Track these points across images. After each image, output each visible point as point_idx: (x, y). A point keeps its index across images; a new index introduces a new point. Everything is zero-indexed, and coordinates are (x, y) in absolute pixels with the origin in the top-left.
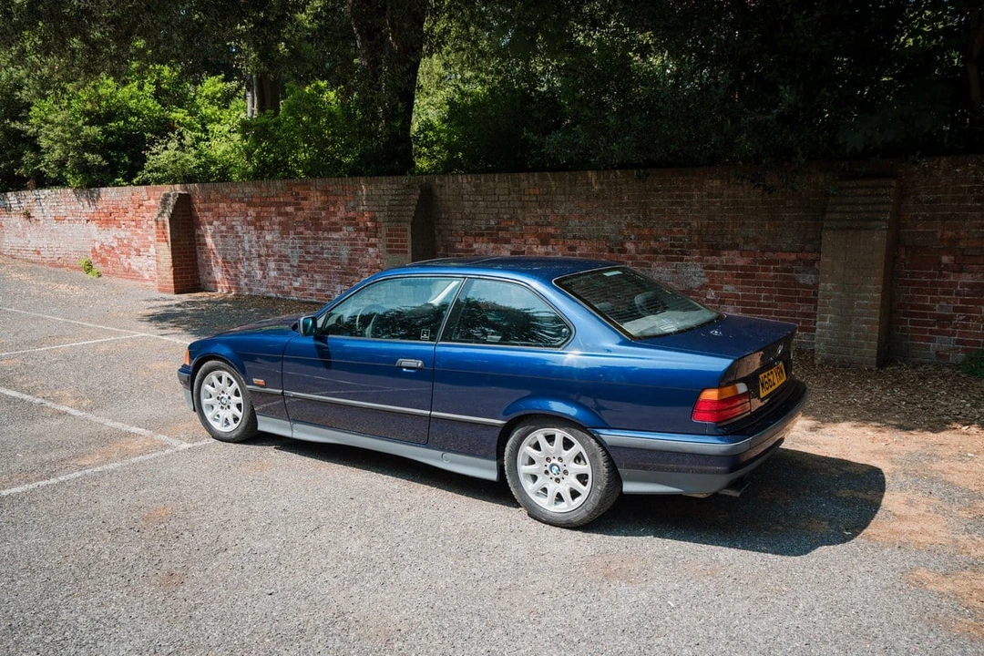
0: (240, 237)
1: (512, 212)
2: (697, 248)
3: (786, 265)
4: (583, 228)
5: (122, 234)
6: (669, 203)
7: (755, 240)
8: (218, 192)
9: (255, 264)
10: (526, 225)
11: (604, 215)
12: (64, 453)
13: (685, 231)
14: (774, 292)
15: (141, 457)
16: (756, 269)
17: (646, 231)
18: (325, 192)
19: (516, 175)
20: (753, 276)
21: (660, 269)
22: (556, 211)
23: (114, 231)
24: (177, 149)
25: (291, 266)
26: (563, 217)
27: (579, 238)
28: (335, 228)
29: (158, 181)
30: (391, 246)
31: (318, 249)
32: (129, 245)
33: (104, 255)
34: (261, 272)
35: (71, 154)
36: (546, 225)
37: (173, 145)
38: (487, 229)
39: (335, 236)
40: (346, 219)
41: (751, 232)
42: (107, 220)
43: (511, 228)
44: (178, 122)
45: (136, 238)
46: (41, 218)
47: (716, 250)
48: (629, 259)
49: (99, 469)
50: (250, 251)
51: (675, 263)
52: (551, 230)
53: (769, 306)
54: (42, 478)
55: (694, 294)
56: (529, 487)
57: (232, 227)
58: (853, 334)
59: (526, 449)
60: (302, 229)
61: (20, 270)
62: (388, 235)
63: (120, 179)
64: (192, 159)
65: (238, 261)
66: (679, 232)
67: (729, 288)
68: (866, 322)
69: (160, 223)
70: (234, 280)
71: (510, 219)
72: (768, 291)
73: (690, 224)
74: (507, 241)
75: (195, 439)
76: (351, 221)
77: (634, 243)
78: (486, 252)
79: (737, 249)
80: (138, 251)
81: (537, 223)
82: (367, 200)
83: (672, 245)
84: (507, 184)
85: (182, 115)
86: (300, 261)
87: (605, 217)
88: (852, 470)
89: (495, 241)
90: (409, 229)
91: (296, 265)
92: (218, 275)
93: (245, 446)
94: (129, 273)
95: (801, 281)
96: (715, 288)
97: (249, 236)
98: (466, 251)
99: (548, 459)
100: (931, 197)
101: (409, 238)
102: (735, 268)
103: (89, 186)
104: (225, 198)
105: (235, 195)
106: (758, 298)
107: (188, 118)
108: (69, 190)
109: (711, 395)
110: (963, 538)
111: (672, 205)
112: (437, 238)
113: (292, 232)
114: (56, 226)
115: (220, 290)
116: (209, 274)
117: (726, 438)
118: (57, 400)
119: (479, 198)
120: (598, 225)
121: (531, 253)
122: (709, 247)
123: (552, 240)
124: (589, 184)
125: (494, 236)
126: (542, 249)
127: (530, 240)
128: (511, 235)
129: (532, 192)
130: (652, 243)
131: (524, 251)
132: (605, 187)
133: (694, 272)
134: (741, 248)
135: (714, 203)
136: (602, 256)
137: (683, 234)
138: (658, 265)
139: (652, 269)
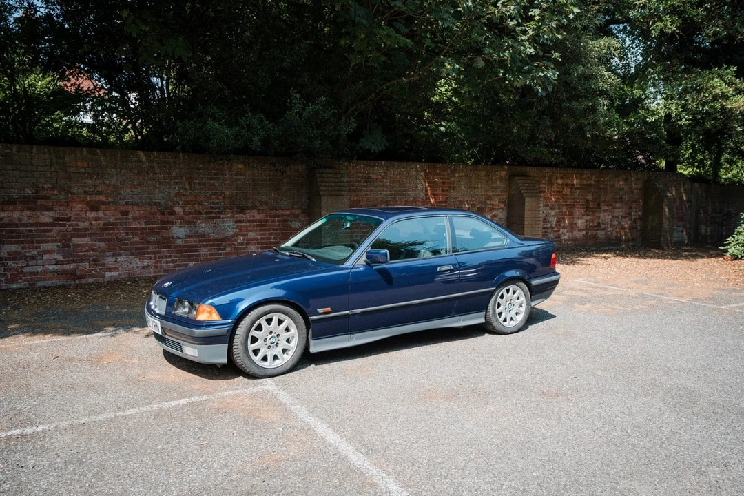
1: (54, 181)
2: (229, 209)
3: (284, 218)
4: (135, 197)
6: (208, 178)
7: (266, 203)
10: (72, 194)
11: (155, 186)
13: (221, 197)
14: (279, 234)
16: (268, 221)
17: (192, 198)
19: (60, 148)
20: (266, 226)
21: (203, 225)
22: (107, 182)
26: (114, 187)
27: (132, 204)
36: (96, 194)
41: (264, 198)
43: (53, 197)
47: (242, 210)
48: (178, 219)
51: (214, 220)
52: (102, 198)
53: (276, 243)
55: (229, 240)
66: (217, 198)
67: (252, 235)
71: (53, 188)
72: (275, 234)
73: (224, 193)
74: (49, 209)
77: (182, 207)
78: (20, 220)
79: (256, 209)
81: (86, 193)
83: (212, 208)
84: (47, 155)
87: (156, 188)
89: (33, 209)
95: (293, 227)
96: (243, 235)
100: (348, 180)
102: (256, 221)
106: (270, 239)
111: (210, 180)
119: (10, 167)
120: (150, 194)
121: (78, 218)
122: (237, 208)
123: (103, 207)
124: (139, 161)
125: (30, 204)
126: (91, 215)
127: (77, 207)
128: (53, 203)
129: (79, 164)
130: (196, 207)
131: (70, 217)
132: (155, 164)
133: (228, 226)
134: (258, 208)
135: (240, 180)
136: (154, 218)
137: (219, 199)
138: (202, 223)
139: (197, 225)
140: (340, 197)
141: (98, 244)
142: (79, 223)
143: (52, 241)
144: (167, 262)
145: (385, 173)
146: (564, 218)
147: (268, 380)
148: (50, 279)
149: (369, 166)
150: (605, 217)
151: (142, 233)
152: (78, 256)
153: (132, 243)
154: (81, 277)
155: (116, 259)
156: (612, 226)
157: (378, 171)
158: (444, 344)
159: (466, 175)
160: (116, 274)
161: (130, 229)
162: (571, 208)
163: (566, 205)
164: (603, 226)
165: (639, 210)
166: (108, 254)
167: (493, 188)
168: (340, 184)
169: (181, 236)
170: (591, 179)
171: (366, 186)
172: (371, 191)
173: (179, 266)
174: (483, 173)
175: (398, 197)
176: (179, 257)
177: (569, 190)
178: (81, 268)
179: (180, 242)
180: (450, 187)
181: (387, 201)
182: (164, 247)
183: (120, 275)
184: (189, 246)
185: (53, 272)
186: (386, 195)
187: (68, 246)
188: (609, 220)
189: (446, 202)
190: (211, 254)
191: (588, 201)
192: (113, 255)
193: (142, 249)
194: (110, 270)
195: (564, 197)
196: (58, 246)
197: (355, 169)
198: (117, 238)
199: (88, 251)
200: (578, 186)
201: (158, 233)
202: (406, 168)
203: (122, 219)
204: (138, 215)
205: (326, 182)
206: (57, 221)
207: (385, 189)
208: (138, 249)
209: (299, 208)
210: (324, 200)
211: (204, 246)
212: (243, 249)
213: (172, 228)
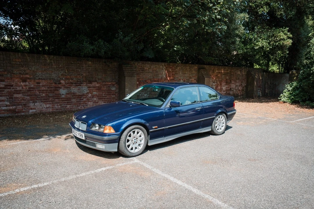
1: (5, 68)
2: (85, 82)
3: (108, 86)
4: (43, 76)
7: (101, 79)
10: (14, 74)
16: (101, 87)
17: (69, 77)
20: (101, 89)
22: (30, 69)
26: (33, 71)
27: (42, 79)
36: (25, 74)
41: (100, 77)
43: (4, 75)
47: (90, 82)
48: (62, 86)
51: (79, 87)
52: (28, 76)
53: (105, 97)
55: (85, 95)
66: (80, 77)
67: (95, 93)
71: (4, 71)
72: (105, 93)
73: (83, 75)
74: (3, 81)
77: (64, 81)
81: (20, 73)
83: (77, 81)
87: (52, 72)
96: (91, 93)
102: (96, 87)
106: (102, 95)
111: (77, 69)
120: (50, 74)
121: (17, 85)
122: (88, 81)
123: (28, 80)
124: (45, 60)
126: (23, 84)
127: (16, 80)
128: (5, 78)
129: (17, 60)
130: (71, 81)
131: (13, 85)
132: (52, 61)
133: (85, 89)
134: (97, 81)
135: (90, 69)
136: (52, 85)
137: (81, 77)
138: (73, 88)
139: (71, 89)
140: (133, 77)
141: (26, 97)
142: (17, 87)
143: (4, 96)
144: (58, 105)
145: (150, 67)
146: (218, 86)
147: (134, 158)
148: (4, 113)
149: (143, 63)
150: (233, 86)
151: (47, 92)
152: (17, 103)
153: (42, 97)
154: (18, 112)
155: (35, 104)
156: (235, 89)
157: (147, 66)
158: (196, 140)
159: (182, 68)
160: (34, 111)
161: (41, 90)
162: (221, 82)
163: (219, 81)
164: (232, 89)
165: (245, 83)
166: (31, 102)
167: (192, 73)
168: (133, 71)
169: (64, 94)
170: (228, 71)
171: (142, 72)
172: (144, 74)
173: (63, 107)
174: (188, 67)
175: (155, 77)
176: (63, 103)
177: (220, 75)
178: (18, 108)
179: (63, 96)
180: (175, 73)
181: (151, 79)
182: (56, 99)
183: (36, 111)
184: (67, 98)
185: (4, 110)
186: (150, 76)
187: (12, 98)
188: (235, 87)
189: (174, 79)
190: (77, 102)
191: (227, 79)
192: (33, 102)
193: (47, 99)
194: (32, 109)
195: (218, 78)
196: (7, 98)
197: (138, 65)
198: (35, 94)
199: (21, 100)
200: (224, 73)
201: (54, 92)
202: (158, 65)
203: (37, 86)
204: (44, 84)
205: (127, 70)
206: (6, 87)
207: (150, 74)
208: (45, 99)
209: (115, 82)
210: (126, 78)
211: (74, 98)
212: (91, 99)
213: (60, 90)
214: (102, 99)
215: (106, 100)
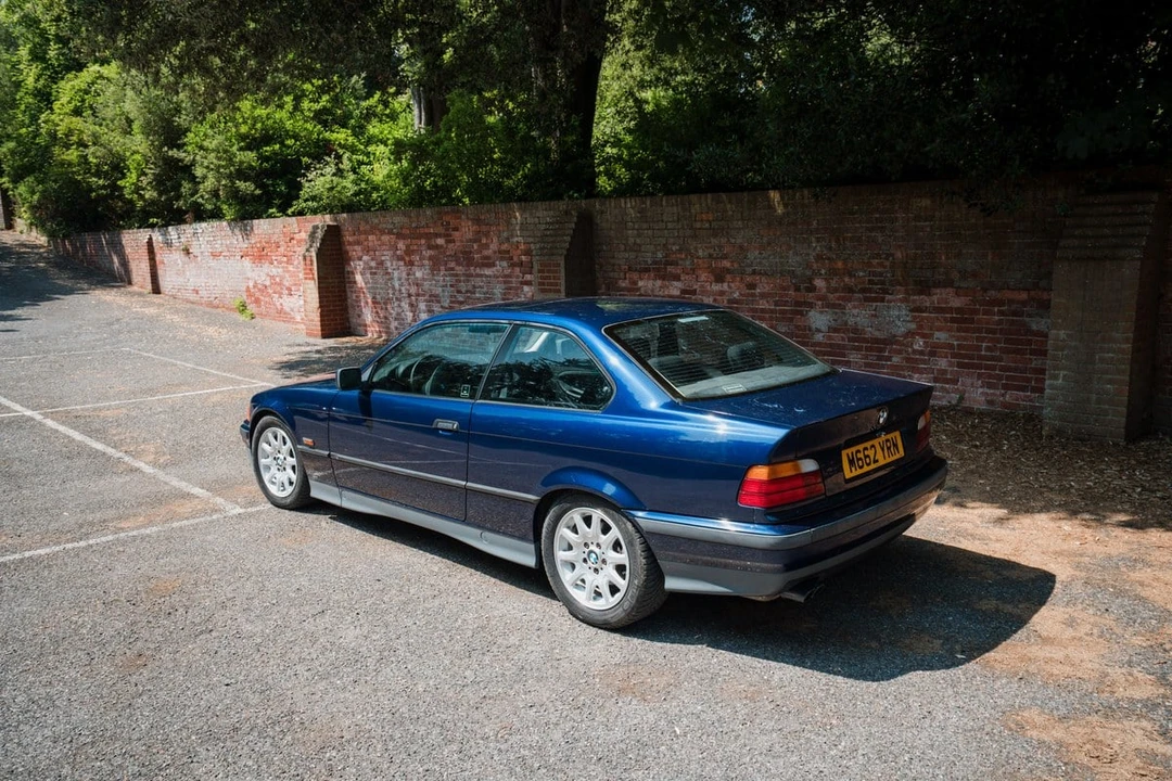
0: (389, 273)
1: (682, 242)
2: (901, 285)
3: (1014, 307)
4: (765, 261)
5: (274, 271)
6: (867, 229)
7: (975, 275)
8: (367, 222)
9: (404, 304)
10: (698, 258)
11: (789, 245)
12: (111, 513)
13: (887, 263)
14: (999, 342)
15: (185, 522)
16: (976, 312)
17: (840, 264)
18: (477, 221)
19: (686, 197)
20: (972, 321)
21: (855, 311)
22: (733, 241)
23: (266, 268)
24: (334, 175)
25: (442, 307)
26: (741, 247)
27: (760, 274)
28: (488, 263)
29: (315, 212)
30: (543, 284)
31: (470, 288)
32: (280, 284)
33: (258, 294)
34: (411, 314)
35: (223, 182)
36: (721, 258)
37: (330, 169)
38: (655, 263)
39: (488, 272)
40: (500, 252)
41: (970, 264)
42: (260, 255)
43: (680, 262)
44: (340, 144)
45: (287, 275)
46: (199, 254)
47: (924, 288)
48: (819, 299)
49: (135, 533)
50: (400, 290)
51: (874, 304)
52: (726, 264)
53: (992, 358)
54: (73, 541)
55: (897, 343)
56: (567, 577)
57: (381, 263)
58: (1094, 397)
59: (563, 532)
60: (452, 265)
61: (177, 311)
62: (539, 271)
63: (274, 210)
64: (350, 185)
65: (387, 301)
66: (881, 265)
67: (941, 336)
68: (1110, 382)
69: (308, 258)
70: (384, 322)
71: (680, 251)
72: (991, 340)
73: (892, 255)
74: (677, 278)
75: (252, 504)
76: (504, 255)
77: (825, 279)
79: (952, 287)
80: (289, 289)
81: (710, 256)
82: (521, 229)
83: (871, 282)
84: (675, 208)
85: (343, 136)
86: (451, 302)
87: (790, 248)
88: (1014, 574)
89: (663, 278)
90: (562, 263)
91: (447, 305)
92: (368, 316)
93: (299, 514)
94: (282, 314)
95: (1034, 327)
96: (924, 336)
97: (398, 272)
98: (629, 290)
99: (586, 545)
101: (563, 274)
102: (951, 310)
103: (243, 218)
104: (373, 230)
105: (384, 226)
106: (979, 348)
107: (350, 139)
108: (225, 223)
109: (760, 473)
110: (1117, 673)
111: (871, 231)
112: (598, 275)
113: (442, 268)
114: (213, 263)
115: (370, 335)
116: (359, 316)
117: (777, 528)
118: (136, 455)
119: (645, 226)
120: (781, 257)
121: (703, 292)
122: (916, 283)
123: (728, 276)
124: (771, 206)
125: (661, 271)
126: (716, 287)
127: (703, 275)
128: (680, 270)
129: (704, 217)
130: (846, 279)
131: (695, 290)
133: (897, 317)
134: (956, 284)
135: (922, 228)
136: (787, 295)
137: (885, 267)
138: (855, 307)
139: (847, 311)
140: (1107, 263)
151: (771, 319)
161: (757, 310)
169: (823, 328)
179: (819, 337)
184: (831, 345)
201: (791, 320)
203: (749, 295)
204: (767, 289)
210: (1058, 268)
211: (858, 349)
212: (924, 362)
213: (811, 314)
214: (979, 367)
215: (1000, 378)
